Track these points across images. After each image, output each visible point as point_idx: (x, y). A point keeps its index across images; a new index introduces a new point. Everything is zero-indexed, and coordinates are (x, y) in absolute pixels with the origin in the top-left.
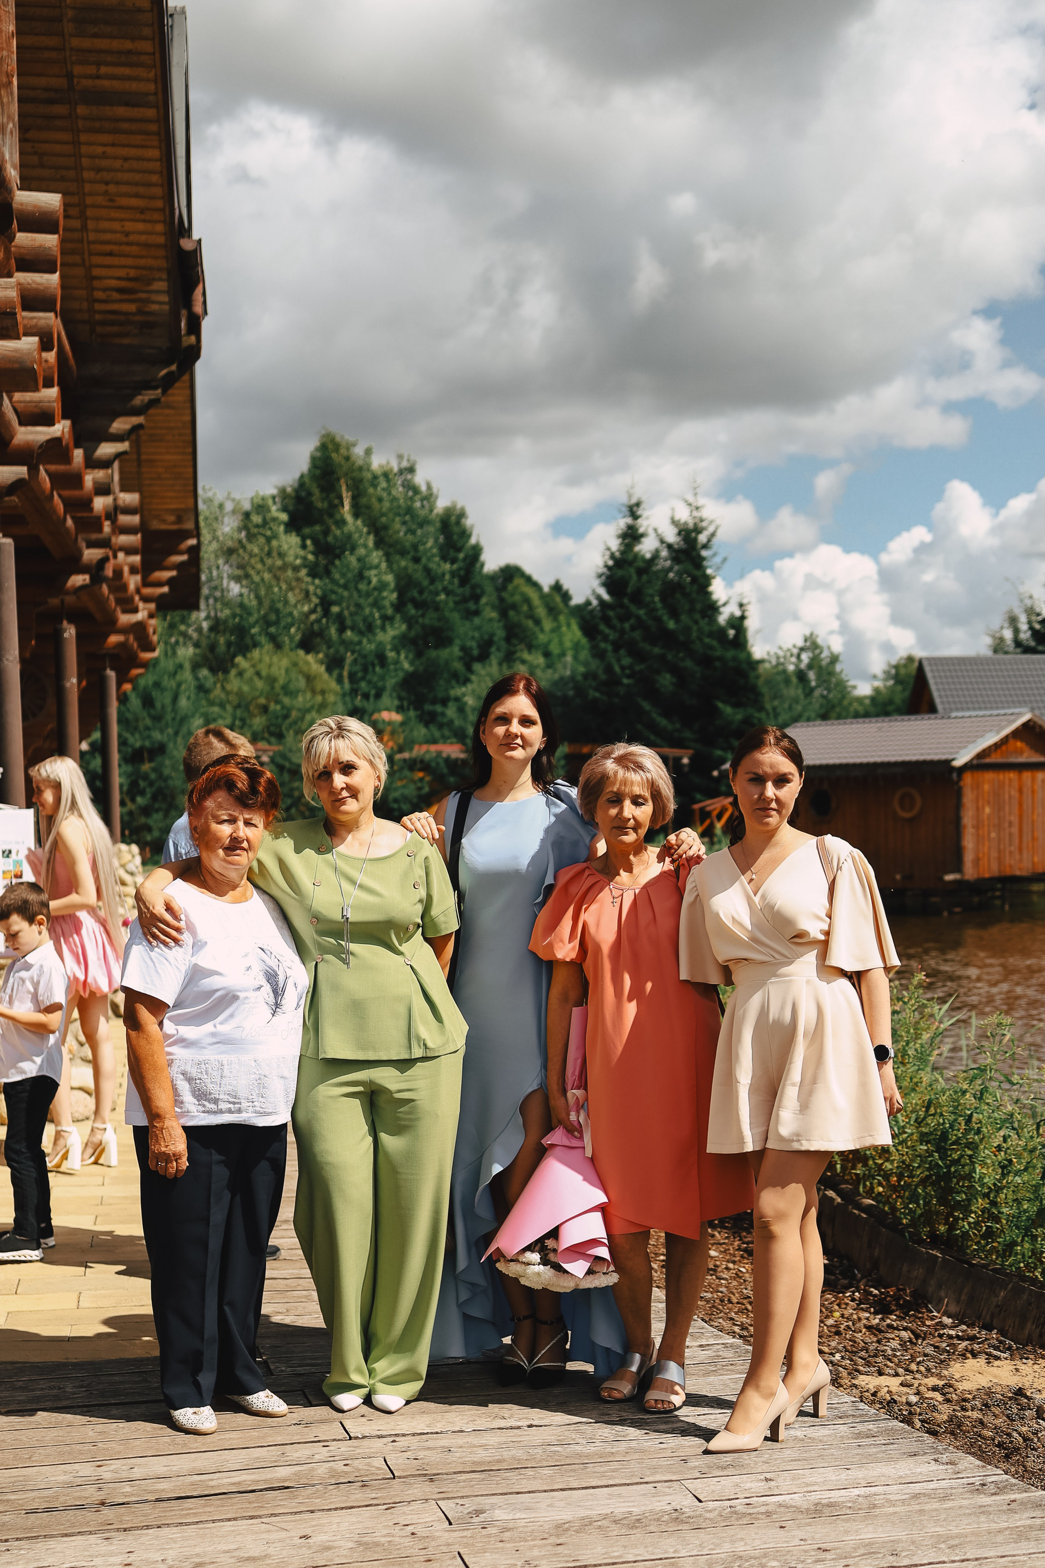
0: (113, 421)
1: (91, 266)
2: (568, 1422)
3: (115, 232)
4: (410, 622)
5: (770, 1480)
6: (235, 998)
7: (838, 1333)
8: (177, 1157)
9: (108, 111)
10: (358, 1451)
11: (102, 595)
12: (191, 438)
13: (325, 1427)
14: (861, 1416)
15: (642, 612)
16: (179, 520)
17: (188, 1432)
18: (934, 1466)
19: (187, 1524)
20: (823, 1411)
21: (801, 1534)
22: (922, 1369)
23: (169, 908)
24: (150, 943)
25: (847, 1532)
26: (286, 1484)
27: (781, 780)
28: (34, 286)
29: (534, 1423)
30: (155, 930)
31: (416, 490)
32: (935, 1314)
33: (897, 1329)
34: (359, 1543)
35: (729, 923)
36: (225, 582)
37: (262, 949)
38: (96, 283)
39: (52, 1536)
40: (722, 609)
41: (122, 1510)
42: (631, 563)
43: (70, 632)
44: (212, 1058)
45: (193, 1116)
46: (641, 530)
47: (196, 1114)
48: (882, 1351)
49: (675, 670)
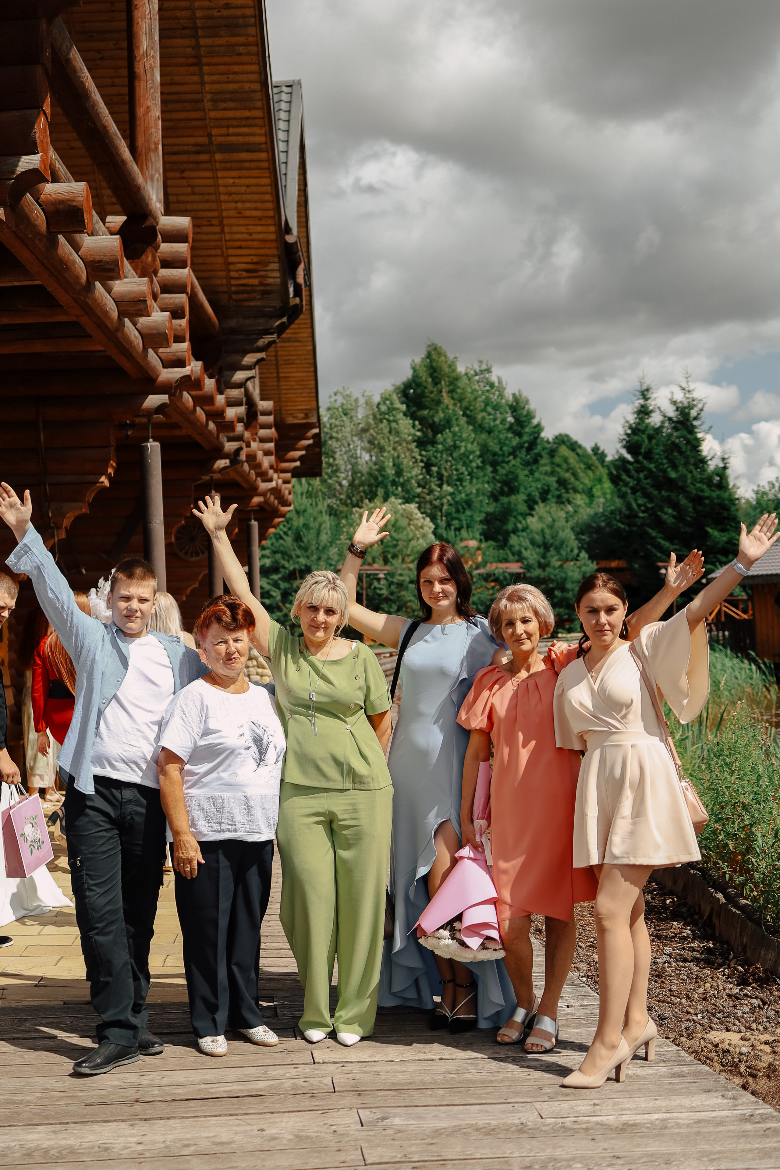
0: (244, 357)
1: (228, 256)
2: (468, 1057)
3: (243, 233)
5: (597, 1105)
6: (233, 753)
7: (705, 999)
9: (235, 156)
10: (317, 1072)
11: (244, 471)
12: (312, 361)
13: (299, 1055)
14: (680, 1061)
15: (652, 466)
16: (307, 416)
17: (207, 1054)
18: (720, 1100)
19: (187, 1118)
20: (651, 1056)
21: (604, 1145)
22: (761, 1028)
25: (639, 1145)
26: (260, 1093)
27: (610, 610)
28: (173, 277)
29: (444, 1057)
31: (492, 385)
33: (751, 997)
34: (297, 1136)
35: (578, 707)
36: (359, 452)
37: (254, 723)
38: (231, 267)
39: (97, 1122)
40: (709, 462)
41: (148, 1106)
42: (643, 432)
45: (205, 835)
46: (651, 408)
47: (207, 833)
48: (735, 1014)
49: (675, 506)
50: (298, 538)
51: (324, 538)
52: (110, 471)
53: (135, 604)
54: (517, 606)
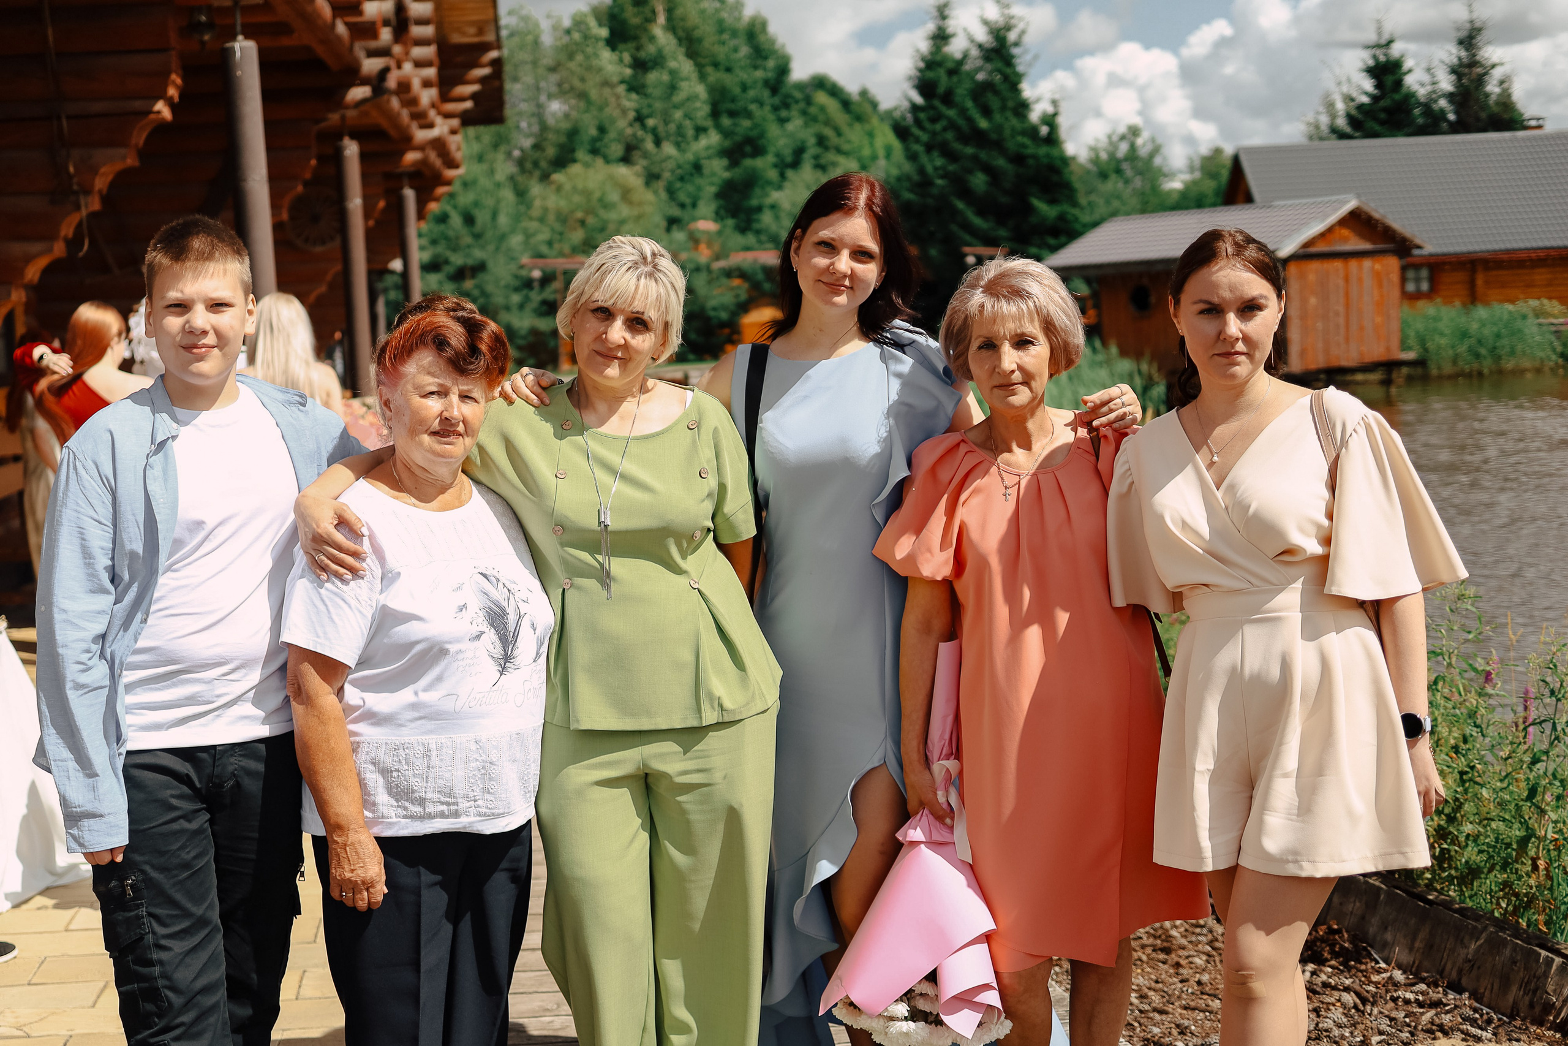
4: (726, 134)
6: (443, 652)
8: (368, 886)
11: (392, 109)
15: (952, 113)
16: (480, 31)
23: (342, 523)
24: (318, 576)
27: (1249, 308)
30: (323, 558)
32: (1383, 965)
33: (1335, 988)
35: (1177, 532)
37: (485, 576)
40: (1033, 107)
42: (940, 65)
43: (351, 149)
44: (413, 739)
45: (390, 823)
46: (950, 31)
47: (394, 820)
48: (1326, 1031)
49: (988, 169)
50: (469, 220)
51: (503, 220)
52: (172, 92)
53: (201, 318)
54: (1007, 308)
